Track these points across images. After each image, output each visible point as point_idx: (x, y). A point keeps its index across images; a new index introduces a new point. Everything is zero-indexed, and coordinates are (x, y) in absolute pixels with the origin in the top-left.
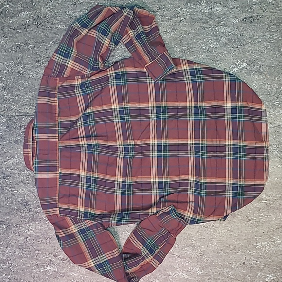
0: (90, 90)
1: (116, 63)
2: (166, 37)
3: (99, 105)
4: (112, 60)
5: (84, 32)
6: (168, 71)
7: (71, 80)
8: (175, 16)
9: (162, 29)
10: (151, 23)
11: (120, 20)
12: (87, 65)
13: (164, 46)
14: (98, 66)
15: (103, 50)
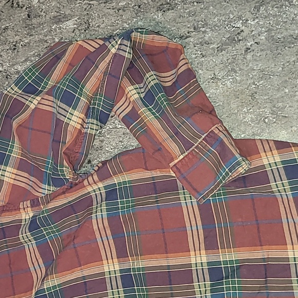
0: (53, 232)
1: (104, 163)
2: (214, 92)
3: (70, 268)
4: (98, 158)
5: (33, 102)
6: (227, 174)
7: (11, 210)
8: (233, 41)
9: (203, 75)
10: (177, 65)
11: (103, 66)
12: (41, 176)
13: (212, 112)
14: (64, 175)
15: (69, 139)
